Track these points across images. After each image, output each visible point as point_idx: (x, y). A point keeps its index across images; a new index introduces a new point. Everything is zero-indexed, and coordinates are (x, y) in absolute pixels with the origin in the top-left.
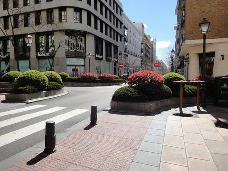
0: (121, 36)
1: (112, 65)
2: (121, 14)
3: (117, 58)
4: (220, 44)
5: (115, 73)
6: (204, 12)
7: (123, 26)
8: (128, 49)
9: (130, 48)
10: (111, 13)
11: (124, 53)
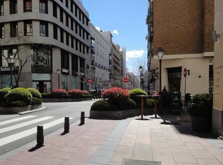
0: (88, 48)
1: (78, 80)
2: (87, 24)
3: (84, 72)
4: (186, 60)
5: (82, 89)
6: (170, 28)
7: (89, 37)
8: (95, 61)
9: (98, 60)
10: (77, 24)
11: (91, 66)
